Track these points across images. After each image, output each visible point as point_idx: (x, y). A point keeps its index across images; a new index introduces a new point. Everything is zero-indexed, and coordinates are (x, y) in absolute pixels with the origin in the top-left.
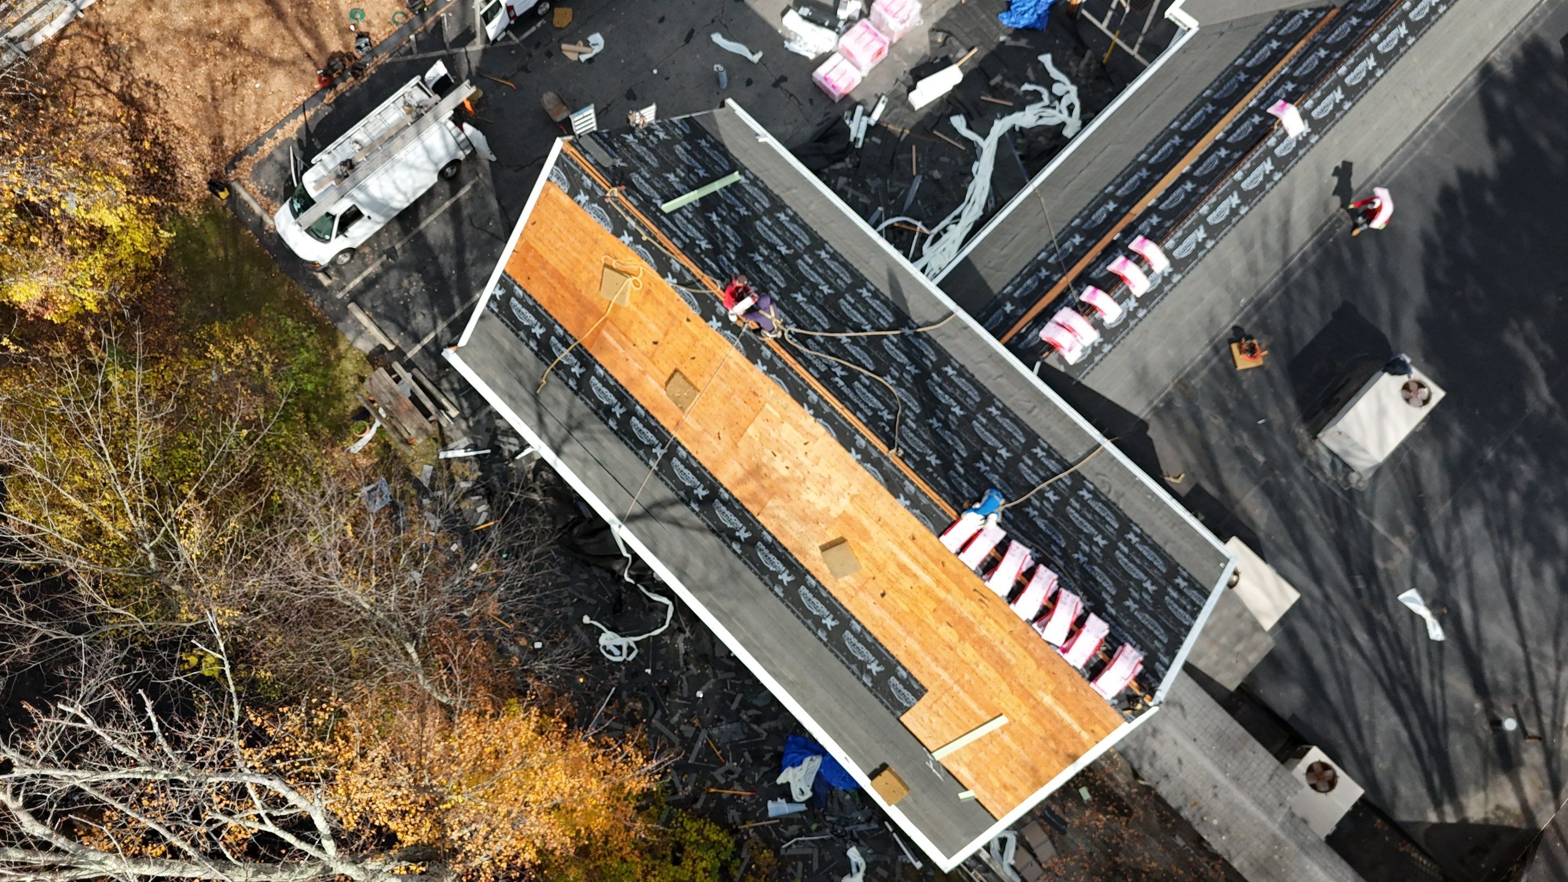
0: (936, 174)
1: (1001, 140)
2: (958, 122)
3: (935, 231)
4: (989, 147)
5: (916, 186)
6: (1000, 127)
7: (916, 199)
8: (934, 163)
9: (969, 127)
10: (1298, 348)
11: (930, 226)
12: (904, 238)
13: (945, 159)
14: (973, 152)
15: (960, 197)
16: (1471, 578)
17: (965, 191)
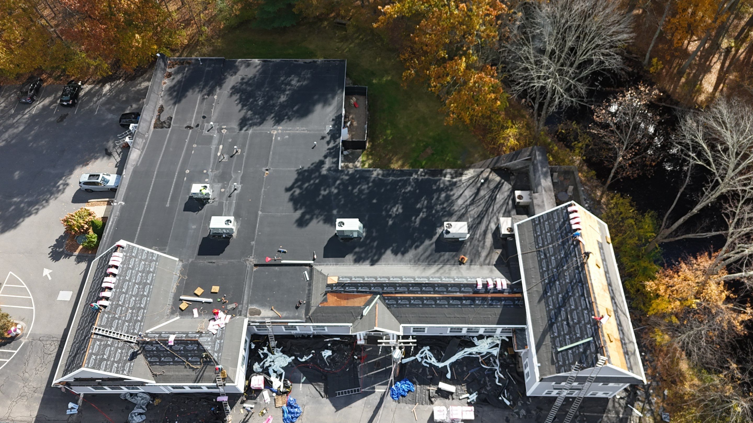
0: (465, 368)
1: (443, 362)
2: (449, 376)
3: (478, 356)
4: (447, 363)
5: (472, 370)
6: (441, 365)
7: (475, 367)
8: (463, 371)
9: (448, 372)
10: (454, 253)
11: (478, 358)
12: (487, 361)
13: (460, 370)
14: (452, 365)
15: (464, 358)
16: (464, 203)
17: (462, 358)
